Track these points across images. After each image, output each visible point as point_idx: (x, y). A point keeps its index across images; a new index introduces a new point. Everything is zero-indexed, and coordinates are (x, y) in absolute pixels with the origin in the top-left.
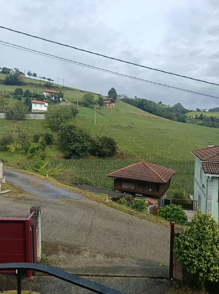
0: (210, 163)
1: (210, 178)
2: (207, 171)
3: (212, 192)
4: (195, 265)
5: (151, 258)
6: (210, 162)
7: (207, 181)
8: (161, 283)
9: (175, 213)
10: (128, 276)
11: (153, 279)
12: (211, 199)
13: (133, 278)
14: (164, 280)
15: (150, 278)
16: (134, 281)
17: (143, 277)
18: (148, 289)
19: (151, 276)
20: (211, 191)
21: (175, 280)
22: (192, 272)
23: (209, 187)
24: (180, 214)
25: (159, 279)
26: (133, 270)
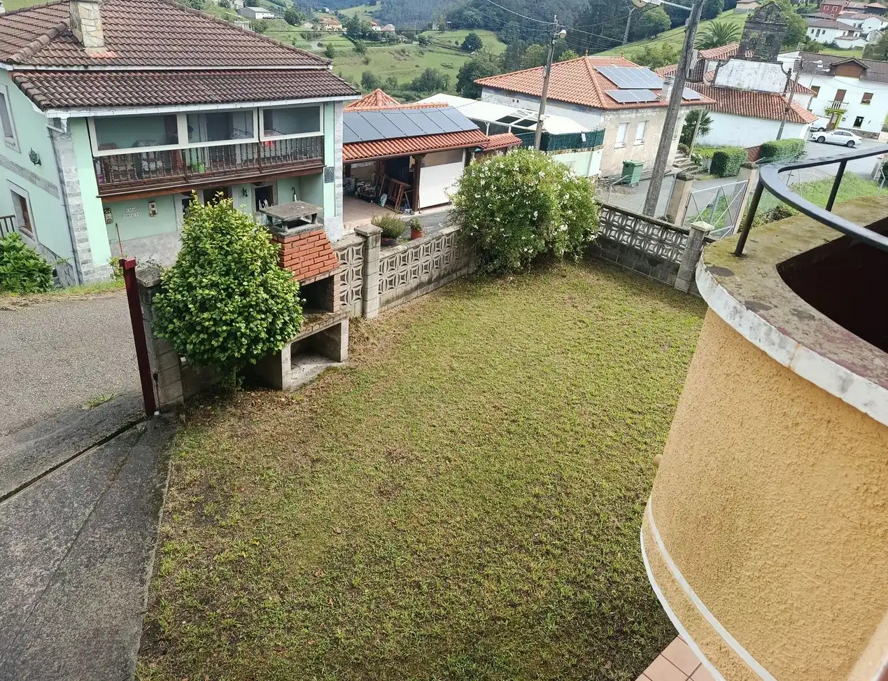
0: (40, 72)
1: (64, 122)
2: (49, 103)
3: (76, 170)
4: (243, 335)
5: (46, 408)
6: (39, 68)
7: (52, 137)
8: (140, 435)
9: (9, 262)
10: (35, 480)
11: (113, 441)
12: (79, 194)
13: (57, 472)
14: (139, 427)
15: (100, 443)
16: (64, 477)
17: (80, 453)
18: (121, 466)
19: (97, 438)
20: (73, 168)
21: (165, 409)
22: (236, 354)
23: (62, 157)
24: (28, 258)
25: (127, 433)
26: (28, 460)
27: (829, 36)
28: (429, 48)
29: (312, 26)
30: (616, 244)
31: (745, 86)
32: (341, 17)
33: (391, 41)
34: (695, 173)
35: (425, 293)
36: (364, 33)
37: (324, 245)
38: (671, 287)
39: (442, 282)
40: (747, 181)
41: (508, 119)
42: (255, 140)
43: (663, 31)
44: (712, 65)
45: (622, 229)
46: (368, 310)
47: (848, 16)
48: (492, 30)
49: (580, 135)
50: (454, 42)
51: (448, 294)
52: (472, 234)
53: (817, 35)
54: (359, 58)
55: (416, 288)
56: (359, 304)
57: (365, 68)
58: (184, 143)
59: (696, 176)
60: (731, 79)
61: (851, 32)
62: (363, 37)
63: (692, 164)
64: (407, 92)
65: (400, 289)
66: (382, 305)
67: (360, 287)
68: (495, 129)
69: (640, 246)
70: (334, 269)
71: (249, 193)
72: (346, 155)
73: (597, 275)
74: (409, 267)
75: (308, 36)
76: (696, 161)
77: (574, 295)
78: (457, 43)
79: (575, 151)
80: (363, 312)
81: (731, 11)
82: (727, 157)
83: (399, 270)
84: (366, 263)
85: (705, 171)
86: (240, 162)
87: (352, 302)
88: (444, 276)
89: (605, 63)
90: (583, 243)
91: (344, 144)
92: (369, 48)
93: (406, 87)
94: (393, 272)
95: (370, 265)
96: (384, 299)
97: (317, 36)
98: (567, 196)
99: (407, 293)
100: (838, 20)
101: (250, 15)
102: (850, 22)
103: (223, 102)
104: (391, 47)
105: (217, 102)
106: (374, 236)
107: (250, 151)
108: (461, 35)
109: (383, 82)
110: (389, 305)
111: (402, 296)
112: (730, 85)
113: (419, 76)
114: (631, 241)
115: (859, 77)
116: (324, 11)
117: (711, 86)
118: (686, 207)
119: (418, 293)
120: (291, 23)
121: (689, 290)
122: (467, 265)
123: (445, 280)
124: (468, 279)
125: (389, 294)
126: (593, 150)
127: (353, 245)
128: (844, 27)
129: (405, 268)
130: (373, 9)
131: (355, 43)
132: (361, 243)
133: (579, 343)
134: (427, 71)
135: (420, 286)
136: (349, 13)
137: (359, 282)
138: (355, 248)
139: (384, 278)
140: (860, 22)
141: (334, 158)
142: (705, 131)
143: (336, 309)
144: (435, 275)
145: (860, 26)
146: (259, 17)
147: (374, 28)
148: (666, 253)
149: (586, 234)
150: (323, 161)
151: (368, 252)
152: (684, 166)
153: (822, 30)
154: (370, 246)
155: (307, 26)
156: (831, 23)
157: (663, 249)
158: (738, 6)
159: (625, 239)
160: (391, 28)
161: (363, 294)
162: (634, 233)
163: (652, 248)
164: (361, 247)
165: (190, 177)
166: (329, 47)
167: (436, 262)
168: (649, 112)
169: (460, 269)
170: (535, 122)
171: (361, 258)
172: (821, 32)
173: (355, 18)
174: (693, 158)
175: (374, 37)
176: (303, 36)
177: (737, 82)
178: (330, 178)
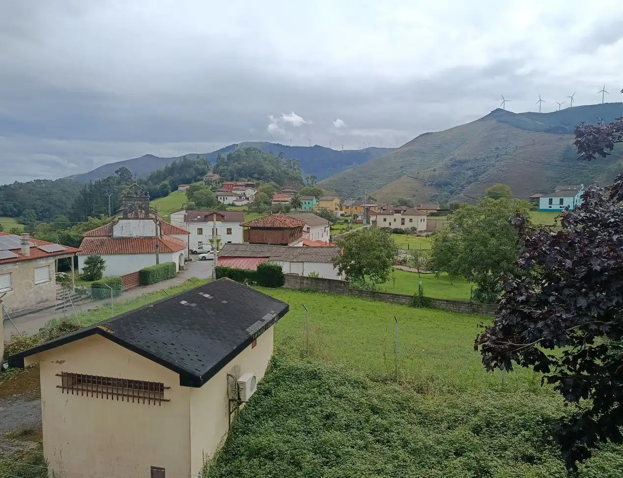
27: (230, 200)
31: (134, 235)
34: (78, 301)
47: (237, 190)
48: (11, 216)
53: (224, 200)
59: (78, 303)
60: (124, 232)
61: (240, 197)
63: (77, 295)
76: (81, 292)
85: (89, 297)
100: (233, 192)
102: (239, 192)
112: (124, 236)
115: (221, 221)
117: (111, 238)
128: (236, 195)
140: (244, 192)
145: (244, 194)
152: (67, 298)
153: (225, 197)
156: (229, 193)
172: (225, 199)
174: (77, 291)
177: (128, 233)
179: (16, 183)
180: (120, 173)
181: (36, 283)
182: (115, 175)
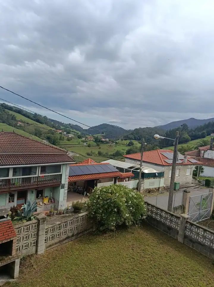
28: (118, 145)
29: (85, 139)
30: (155, 220)
32: (94, 136)
33: (107, 143)
34: (200, 186)
35: (70, 240)
36: (100, 141)
37: (10, 227)
38: (176, 240)
39: (79, 236)
40: (212, 192)
41: (131, 168)
42: (37, 176)
43: (189, 141)
44: (203, 152)
45: (156, 214)
46: (39, 250)
48: (137, 140)
49: (155, 173)
50: (125, 143)
51: (81, 241)
52: (92, 216)
54: (97, 147)
55: (66, 239)
56: (34, 248)
57: (99, 150)
58: (11, 176)
59: (200, 187)
60: (209, 156)
62: (99, 142)
63: (198, 183)
64: (111, 157)
65: (56, 240)
66: (47, 247)
67: (35, 241)
68: (127, 171)
69: (164, 221)
70: (13, 237)
71: (34, 193)
72: (70, 180)
73: (147, 233)
74: (62, 231)
75: (83, 142)
76: (199, 182)
77: (134, 243)
78: (126, 144)
79: (154, 179)
80: (36, 251)
81: (209, 136)
82: (210, 181)
83: (56, 232)
84: (38, 230)
85: (203, 185)
86: (33, 182)
87: (31, 248)
88: (80, 233)
89: (165, 151)
90: (141, 220)
91: (69, 176)
92: (101, 145)
93: (111, 155)
94: (53, 233)
95: (40, 231)
96: (48, 245)
97: (86, 141)
98: (130, 202)
99: (60, 242)
101: (68, 136)
103: (26, 164)
104: (107, 145)
105: (24, 164)
106: (43, 220)
107: (34, 179)
108: (128, 142)
109: (104, 154)
110: (51, 247)
111: (58, 243)
113: (115, 152)
114: (160, 219)
116: (89, 135)
117: (203, 158)
118: (189, 202)
119: (67, 241)
120: (79, 138)
121: (184, 242)
122: (92, 228)
123: (81, 234)
124: (91, 234)
125: (50, 242)
126: (161, 178)
127: (32, 224)
129: (60, 231)
130: (103, 135)
131: (97, 143)
132: (37, 223)
133: (128, 271)
134: (118, 151)
135: (68, 238)
136: (96, 136)
137: (35, 238)
138: (33, 225)
139: (48, 236)
141: (65, 181)
142: (202, 172)
143: (13, 254)
144: (75, 233)
146: (70, 136)
147: (102, 140)
148: (173, 225)
149: (142, 215)
150: (61, 182)
151: (39, 226)
152: (195, 183)
154: (41, 224)
155: (84, 139)
157: (172, 224)
158: (211, 135)
159: (158, 218)
160: (108, 140)
161: (37, 243)
162: (161, 216)
163: (168, 223)
164: (37, 224)
165: (11, 188)
166: (89, 144)
167: (77, 227)
168: (180, 166)
169: (89, 229)
170: (139, 169)
171: (36, 229)
173: (97, 137)
174: (198, 181)
175: (102, 142)
176: (82, 141)
177: (211, 157)
178: (63, 187)
179: (140, 128)
180: (183, 126)
181: (187, 175)
182: (181, 127)
